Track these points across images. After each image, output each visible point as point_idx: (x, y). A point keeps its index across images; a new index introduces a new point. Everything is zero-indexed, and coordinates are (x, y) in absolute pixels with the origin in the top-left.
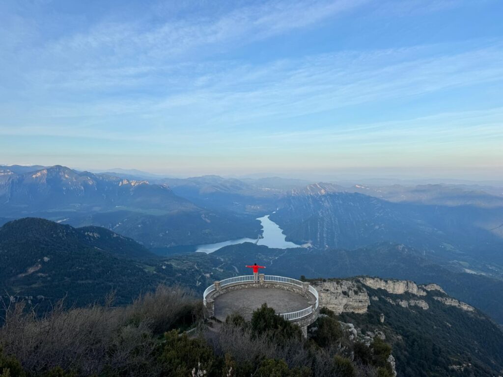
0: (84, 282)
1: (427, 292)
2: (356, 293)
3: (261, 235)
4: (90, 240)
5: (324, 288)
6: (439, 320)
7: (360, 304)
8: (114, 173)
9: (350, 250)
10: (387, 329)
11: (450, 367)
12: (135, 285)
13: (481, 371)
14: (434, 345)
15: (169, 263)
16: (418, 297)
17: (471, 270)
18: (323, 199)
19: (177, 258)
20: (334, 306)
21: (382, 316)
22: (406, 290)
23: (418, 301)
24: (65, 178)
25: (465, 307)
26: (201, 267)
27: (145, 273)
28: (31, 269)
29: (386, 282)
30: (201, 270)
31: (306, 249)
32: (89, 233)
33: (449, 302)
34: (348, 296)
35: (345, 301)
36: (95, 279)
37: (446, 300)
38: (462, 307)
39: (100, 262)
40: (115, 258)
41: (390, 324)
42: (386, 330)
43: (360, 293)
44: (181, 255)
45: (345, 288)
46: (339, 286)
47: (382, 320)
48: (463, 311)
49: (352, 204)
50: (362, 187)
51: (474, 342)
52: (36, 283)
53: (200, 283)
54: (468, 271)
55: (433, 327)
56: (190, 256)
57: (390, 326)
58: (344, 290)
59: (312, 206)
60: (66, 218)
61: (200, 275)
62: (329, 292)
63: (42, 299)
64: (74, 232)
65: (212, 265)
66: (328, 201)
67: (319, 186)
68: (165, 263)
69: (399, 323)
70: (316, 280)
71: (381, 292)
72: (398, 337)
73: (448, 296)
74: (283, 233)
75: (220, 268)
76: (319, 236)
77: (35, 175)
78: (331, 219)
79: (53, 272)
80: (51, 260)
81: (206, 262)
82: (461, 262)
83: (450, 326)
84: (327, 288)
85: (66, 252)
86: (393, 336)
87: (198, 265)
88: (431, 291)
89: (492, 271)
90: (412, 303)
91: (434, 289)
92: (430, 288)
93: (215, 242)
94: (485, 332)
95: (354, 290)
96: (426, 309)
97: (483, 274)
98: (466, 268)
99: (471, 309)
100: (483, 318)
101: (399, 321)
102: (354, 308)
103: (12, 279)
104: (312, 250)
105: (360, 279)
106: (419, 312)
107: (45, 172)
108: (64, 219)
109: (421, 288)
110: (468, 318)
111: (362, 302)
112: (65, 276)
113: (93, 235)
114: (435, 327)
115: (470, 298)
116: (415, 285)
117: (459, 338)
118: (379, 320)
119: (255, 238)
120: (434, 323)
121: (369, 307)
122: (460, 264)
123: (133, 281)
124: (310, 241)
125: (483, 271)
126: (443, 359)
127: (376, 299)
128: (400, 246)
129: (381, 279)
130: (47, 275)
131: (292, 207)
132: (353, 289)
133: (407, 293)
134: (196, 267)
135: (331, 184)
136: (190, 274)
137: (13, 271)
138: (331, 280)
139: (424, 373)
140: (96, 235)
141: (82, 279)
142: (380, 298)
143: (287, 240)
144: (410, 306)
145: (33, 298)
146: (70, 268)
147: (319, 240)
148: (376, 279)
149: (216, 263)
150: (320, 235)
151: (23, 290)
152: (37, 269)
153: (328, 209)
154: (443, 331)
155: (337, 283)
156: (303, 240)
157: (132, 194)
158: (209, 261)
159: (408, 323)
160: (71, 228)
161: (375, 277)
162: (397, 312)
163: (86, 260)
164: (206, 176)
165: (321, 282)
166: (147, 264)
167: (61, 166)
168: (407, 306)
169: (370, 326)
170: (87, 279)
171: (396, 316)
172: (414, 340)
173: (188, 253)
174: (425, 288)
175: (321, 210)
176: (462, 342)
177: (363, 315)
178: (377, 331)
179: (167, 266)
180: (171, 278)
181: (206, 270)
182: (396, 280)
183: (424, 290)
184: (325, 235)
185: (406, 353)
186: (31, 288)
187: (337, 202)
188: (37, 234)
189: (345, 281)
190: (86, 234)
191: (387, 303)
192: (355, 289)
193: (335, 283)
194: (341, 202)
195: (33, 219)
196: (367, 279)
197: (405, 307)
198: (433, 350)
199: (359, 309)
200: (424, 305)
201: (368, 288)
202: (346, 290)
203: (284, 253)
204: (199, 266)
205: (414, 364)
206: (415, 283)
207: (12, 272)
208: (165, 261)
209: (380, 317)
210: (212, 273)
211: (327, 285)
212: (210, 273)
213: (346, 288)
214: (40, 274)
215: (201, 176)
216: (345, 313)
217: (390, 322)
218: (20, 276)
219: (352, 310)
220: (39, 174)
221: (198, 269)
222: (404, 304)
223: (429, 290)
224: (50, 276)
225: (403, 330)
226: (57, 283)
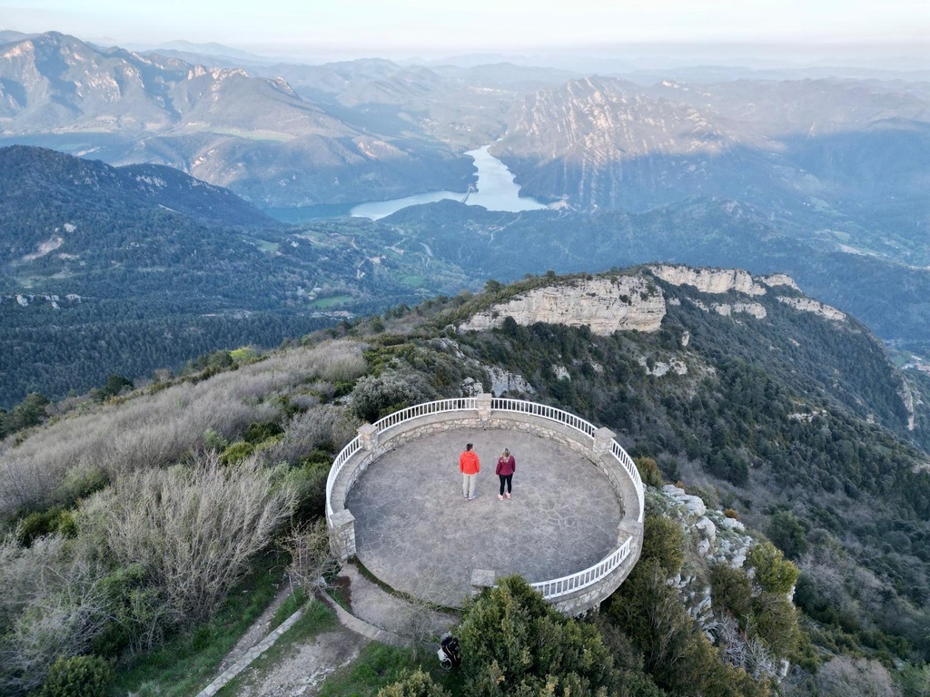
0: (149, 270)
1: (768, 288)
2: (644, 297)
3: (475, 186)
4: (149, 192)
5: (588, 291)
6: (780, 336)
7: (648, 316)
8: (174, 52)
9: (638, 214)
10: (691, 357)
11: (790, 416)
12: (245, 275)
13: (840, 422)
14: (769, 381)
15: (303, 237)
16: (749, 298)
17: (854, 247)
18: (596, 113)
19: (318, 227)
20: (603, 320)
21: (685, 335)
22: (731, 286)
23: (747, 306)
24: (75, 60)
25: (830, 314)
26: (363, 244)
27: (261, 255)
28: (44, 245)
29: (698, 272)
30: (364, 250)
31: (557, 212)
32: (143, 177)
33: (803, 306)
34: (630, 303)
35: (623, 311)
36: (170, 266)
37: (799, 302)
38: (825, 313)
39: (174, 234)
40: (202, 227)
41: (697, 349)
42: (690, 359)
43: (651, 298)
44: (324, 222)
45: (625, 290)
46: (616, 286)
47: (685, 342)
48: (826, 321)
49: (651, 121)
50: (676, 86)
51: (833, 371)
52: (60, 271)
53: (364, 274)
54: (846, 249)
55: (767, 348)
56: (341, 225)
57: (697, 352)
58: (623, 294)
59: (574, 126)
60: (92, 147)
61: (362, 259)
62: (596, 298)
63: (76, 300)
64: (113, 175)
65: (384, 242)
66: (605, 116)
67: (590, 84)
68: (296, 237)
69: (712, 345)
70: (574, 277)
71: (686, 289)
72: (709, 369)
73: (803, 296)
74: (516, 181)
75: (400, 247)
76: (582, 187)
77: (8, 51)
78: (608, 152)
79: (88, 251)
80: (78, 230)
81: (373, 236)
82: (836, 233)
83: (798, 345)
84: (593, 292)
85: (105, 214)
86: (700, 369)
87: (357, 242)
88: (775, 286)
89: (890, 248)
90: (739, 308)
91: (780, 284)
92: (773, 282)
93: (387, 198)
94: (855, 355)
95: (641, 293)
96: (761, 317)
97: (871, 254)
98: (843, 243)
99: (840, 317)
100: (858, 332)
101: (712, 341)
102: (637, 323)
103: (14, 264)
104: (567, 214)
105: (651, 268)
106: (748, 323)
107: (28, 46)
108: (90, 148)
109: (757, 282)
110: (832, 332)
111: (653, 312)
112: (113, 259)
113: (153, 182)
114: (771, 348)
115: (840, 296)
116: (748, 277)
117: (810, 365)
118: (679, 343)
119: (463, 191)
120: (770, 341)
121: (663, 321)
122: (834, 236)
123: (241, 268)
124: (566, 197)
125: (872, 248)
126: (780, 404)
127: (676, 302)
128: (729, 205)
129: (689, 268)
130: (78, 256)
131: (535, 128)
132: (639, 291)
133: (732, 291)
134: (355, 246)
135: (615, 79)
136: (345, 259)
137: (12, 250)
138: (601, 276)
139: (746, 426)
140: (158, 182)
141: (146, 266)
142: (683, 302)
143: (522, 194)
144: (734, 314)
145: (60, 298)
146: (120, 246)
147: (581, 194)
148: (680, 268)
149: (390, 238)
150: (584, 185)
151: (39, 284)
152: (57, 245)
153: (604, 133)
154: (784, 353)
155: (612, 282)
156: (552, 196)
157: (216, 98)
158: (377, 234)
159: (728, 343)
160: (106, 167)
161: (679, 265)
162: (709, 324)
163: (146, 229)
164: (362, 59)
165: (583, 281)
166: (263, 239)
167: (61, 35)
168: (729, 313)
169: (662, 353)
170: (154, 264)
171: (709, 331)
172: (736, 375)
173: (337, 218)
174: (764, 281)
175: (591, 134)
176: (813, 372)
177: (652, 333)
178: (673, 361)
179: (301, 242)
180: (310, 264)
181: (373, 251)
182: (715, 268)
183: (763, 285)
184: (593, 185)
185: (720, 395)
186: (53, 280)
187: (623, 117)
188: (42, 179)
189: (627, 278)
190: (138, 179)
191: (694, 309)
192: (644, 290)
193: (609, 282)
194: (630, 118)
195: (25, 149)
196: (665, 268)
197: (725, 314)
198: (766, 390)
199: (645, 324)
200: (759, 312)
201: (664, 284)
202: (628, 293)
203: (514, 219)
204: (359, 243)
205: (730, 413)
206: (749, 273)
207: (10, 252)
208: (295, 232)
209: (681, 337)
210: (384, 257)
211: (594, 286)
212: (381, 256)
213: (628, 289)
214: (64, 256)
215: (351, 60)
216: (621, 331)
217: (698, 344)
218: (27, 258)
219: (632, 327)
220: (17, 51)
221: (357, 248)
222: (724, 310)
223: (771, 285)
224: (83, 259)
225: (719, 358)
226: (99, 272)
